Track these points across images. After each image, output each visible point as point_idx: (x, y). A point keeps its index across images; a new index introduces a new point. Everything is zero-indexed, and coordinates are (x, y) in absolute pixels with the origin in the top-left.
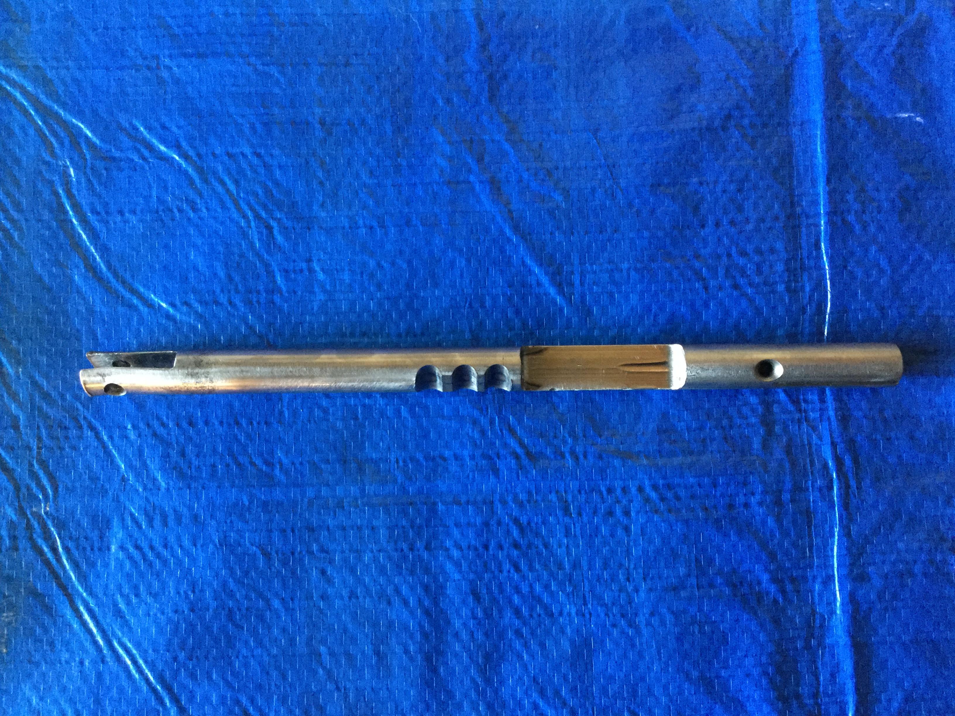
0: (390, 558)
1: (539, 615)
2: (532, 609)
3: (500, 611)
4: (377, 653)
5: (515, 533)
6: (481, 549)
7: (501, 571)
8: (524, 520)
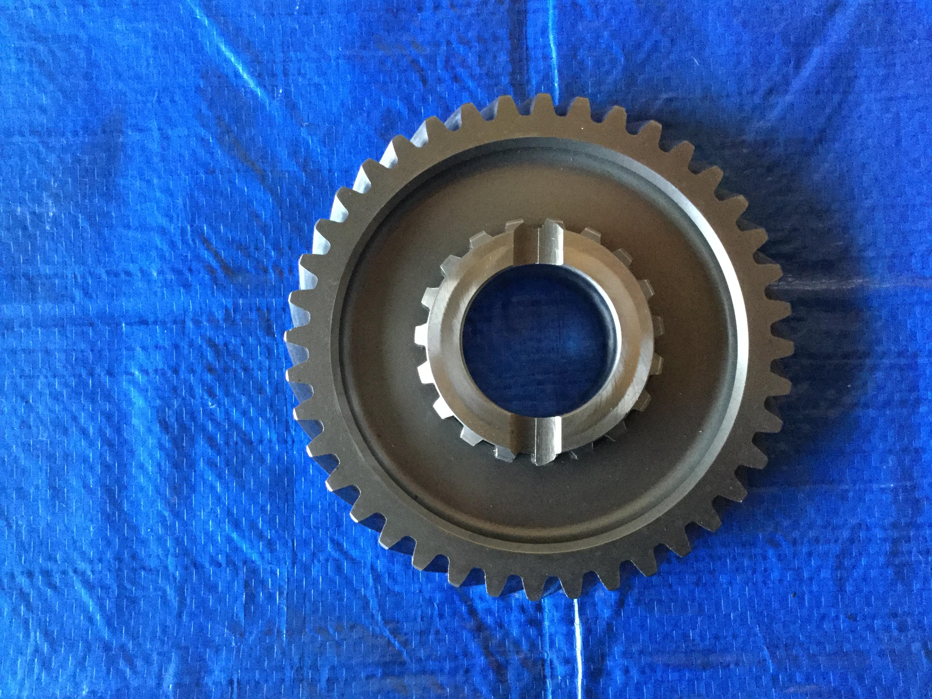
0: (66, 385)
1: (236, 443)
2: (227, 437)
3: (192, 440)
4: (53, 488)
5: (210, 355)
6: (169, 373)
7: (193, 397)
8: (219, 340)
